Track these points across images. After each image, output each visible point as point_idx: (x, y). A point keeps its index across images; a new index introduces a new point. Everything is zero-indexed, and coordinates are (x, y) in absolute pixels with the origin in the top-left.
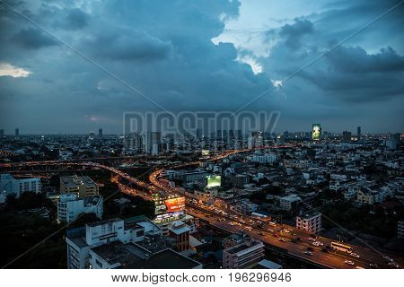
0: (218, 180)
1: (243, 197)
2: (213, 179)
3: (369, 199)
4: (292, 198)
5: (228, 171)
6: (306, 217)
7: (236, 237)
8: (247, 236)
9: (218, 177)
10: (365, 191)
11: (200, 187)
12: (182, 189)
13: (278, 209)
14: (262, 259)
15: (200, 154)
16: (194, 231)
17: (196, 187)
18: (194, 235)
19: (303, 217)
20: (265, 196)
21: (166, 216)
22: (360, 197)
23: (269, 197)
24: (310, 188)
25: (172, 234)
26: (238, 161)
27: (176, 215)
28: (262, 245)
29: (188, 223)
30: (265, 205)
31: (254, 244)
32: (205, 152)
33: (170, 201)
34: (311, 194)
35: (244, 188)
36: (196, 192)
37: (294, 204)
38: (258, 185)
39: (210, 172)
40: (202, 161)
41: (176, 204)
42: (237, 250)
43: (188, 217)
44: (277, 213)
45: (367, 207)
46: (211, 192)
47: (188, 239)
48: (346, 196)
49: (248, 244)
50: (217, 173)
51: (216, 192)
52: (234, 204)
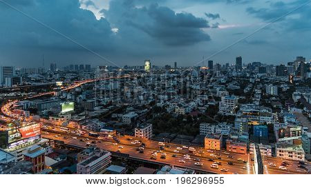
0: (71, 106)
1: (93, 118)
2: (67, 105)
3: (182, 111)
4: (131, 115)
5: (80, 98)
6: (142, 128)
7: (88, 151)
8: (97, 149)
9: (71, 103)
10: (180, 106)
11: (55, 113)
12: (37, 117)
13: (121, 124)
14: (109, 165)
15: (55, 85)
16: (50, 152)
17: (51, 114)
18: (49, 155)
19: (139, 128)
20: (111, 115)
21: (21, 142)
22: (177, 110)
23: (114, 116)
24: (144, 107)
25: (27, 158)
26: (88, 89)
27: (32, 140)
28: (109, 154)
29: (44, 146)
30: (111, 122)
31: (103, 154)
32: (59, 83)
33: (25, 128)
34: (144, 111)
35: (93, 110)
36: (51, 118)
37: (132, 119)
38: (105, 107)
39: (64, 100)
40: (56, 91)
41: (31, 131)
42: (89, 162)
43: (43, 141)
44: (120, 127)
45: (182, 116)
46: (65, 116)
47: (43, 160)
48: (168, 110)
49: (98, 155)
50: (71, 100)
51: (70, 116)
52: (85, 124)
